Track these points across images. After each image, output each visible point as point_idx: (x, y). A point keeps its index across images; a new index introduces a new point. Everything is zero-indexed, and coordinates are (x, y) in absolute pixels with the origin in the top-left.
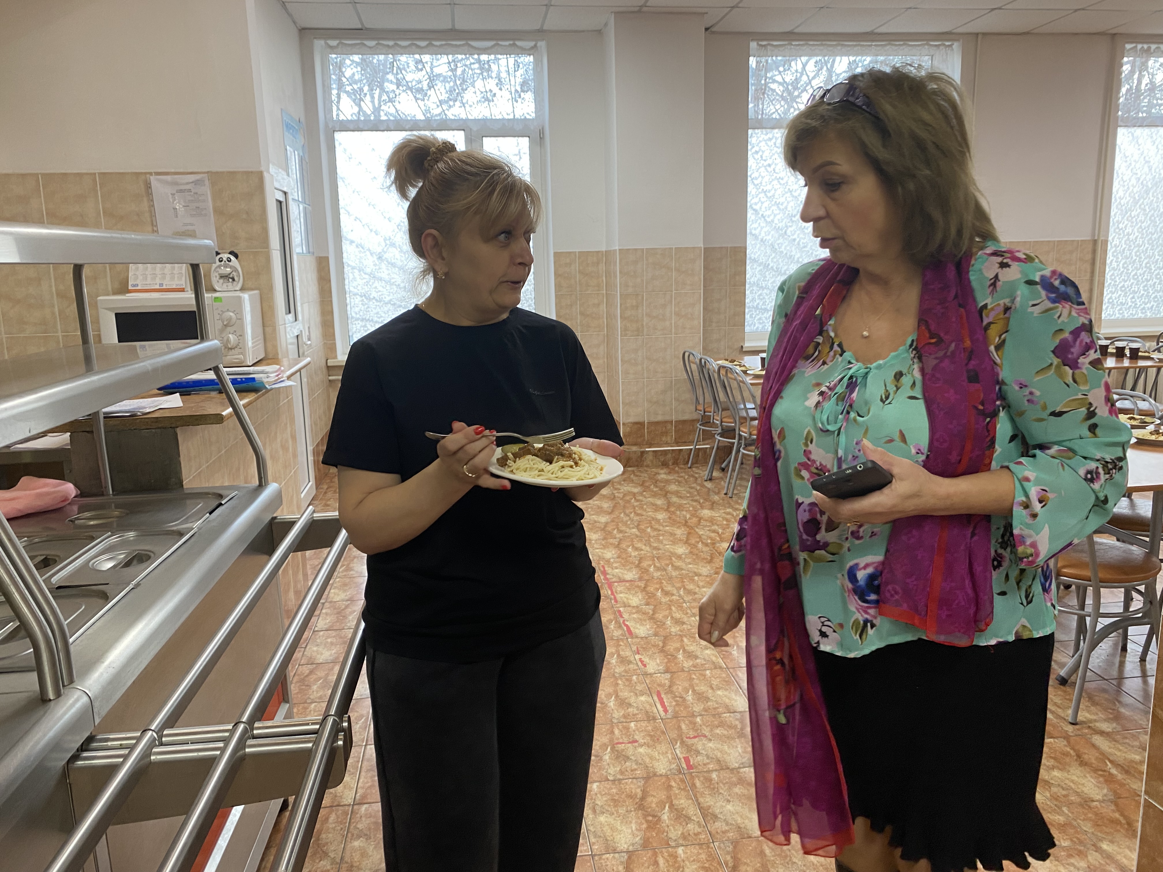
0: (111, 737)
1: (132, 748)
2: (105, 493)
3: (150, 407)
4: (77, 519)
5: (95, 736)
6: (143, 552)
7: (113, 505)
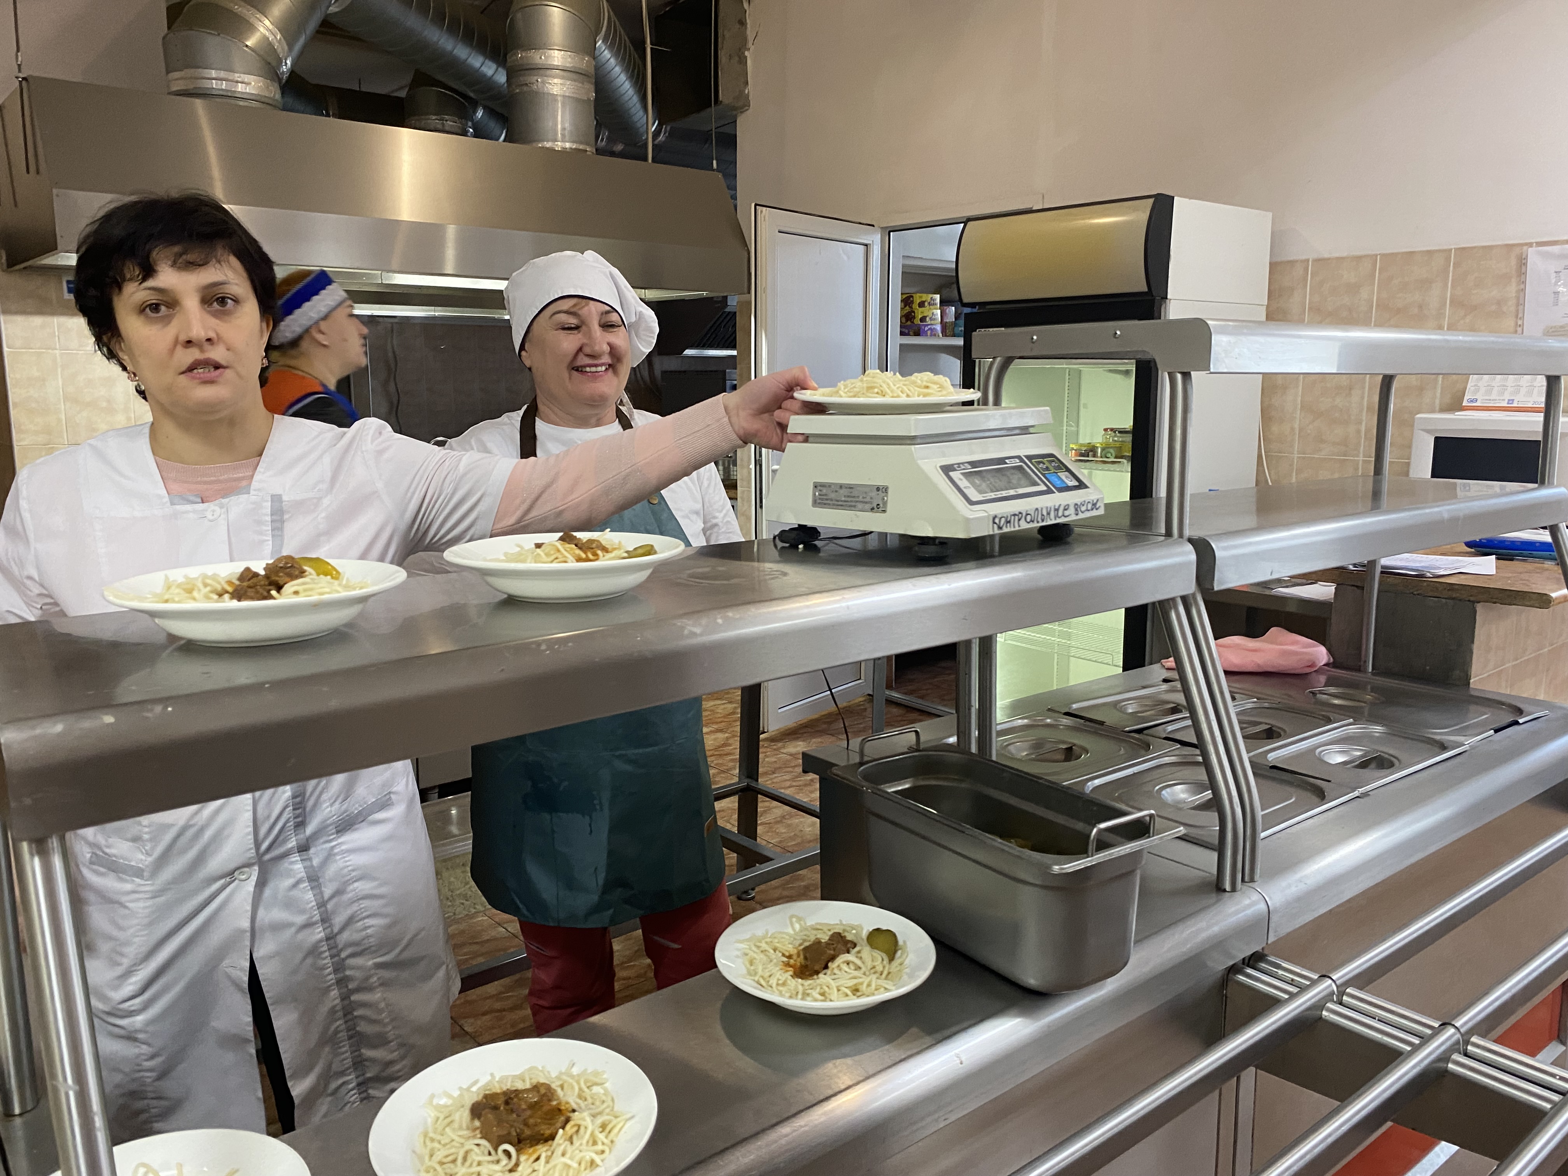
0: (1284, 965)
1: (1303, 989)
2: (1362, 668)
3: (1446, 569)
4: (1321, 692)
5: (1266, 955)
6: (1386, 756)
7: (1369, 687)
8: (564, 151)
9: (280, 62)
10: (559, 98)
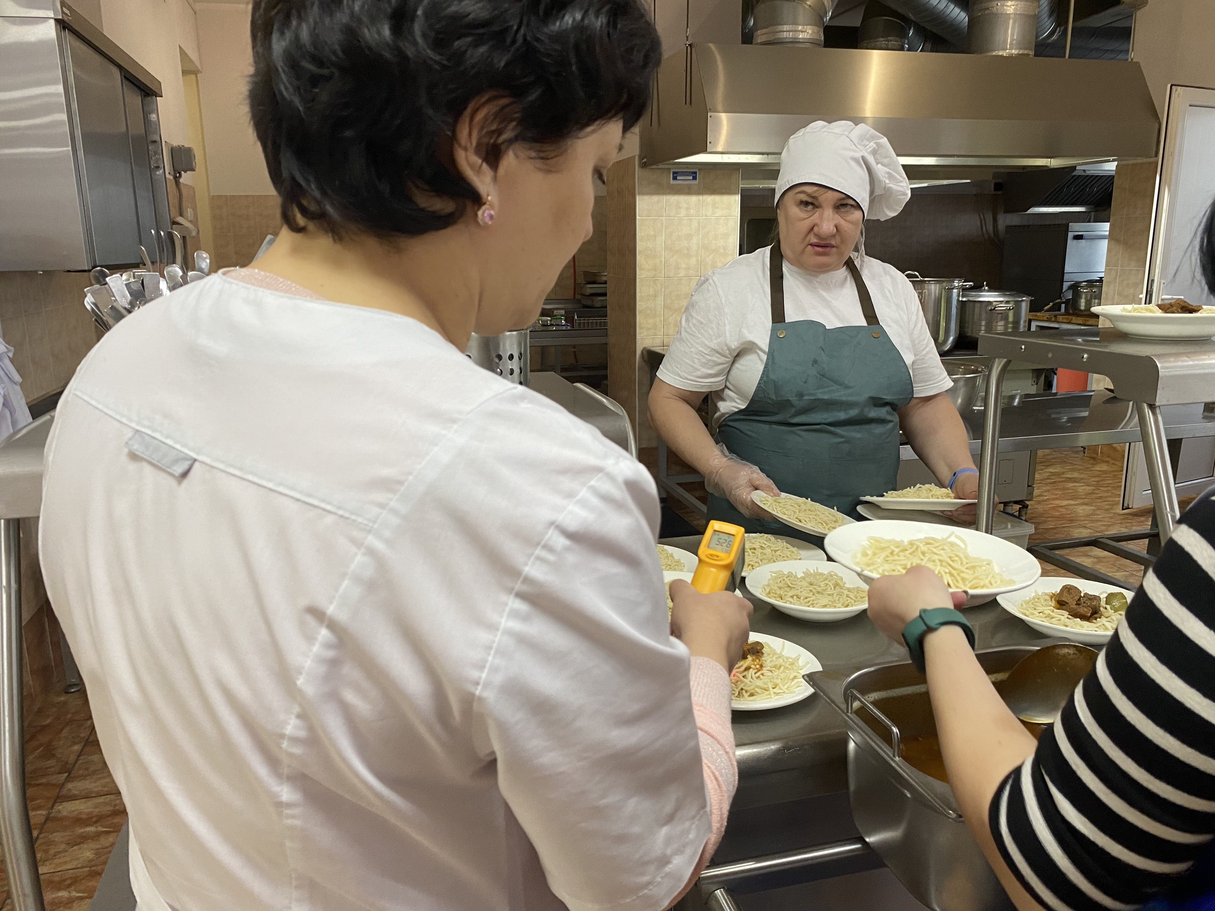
8: (1010, 58)
9: (826, 13)
10: (1012, 16)
